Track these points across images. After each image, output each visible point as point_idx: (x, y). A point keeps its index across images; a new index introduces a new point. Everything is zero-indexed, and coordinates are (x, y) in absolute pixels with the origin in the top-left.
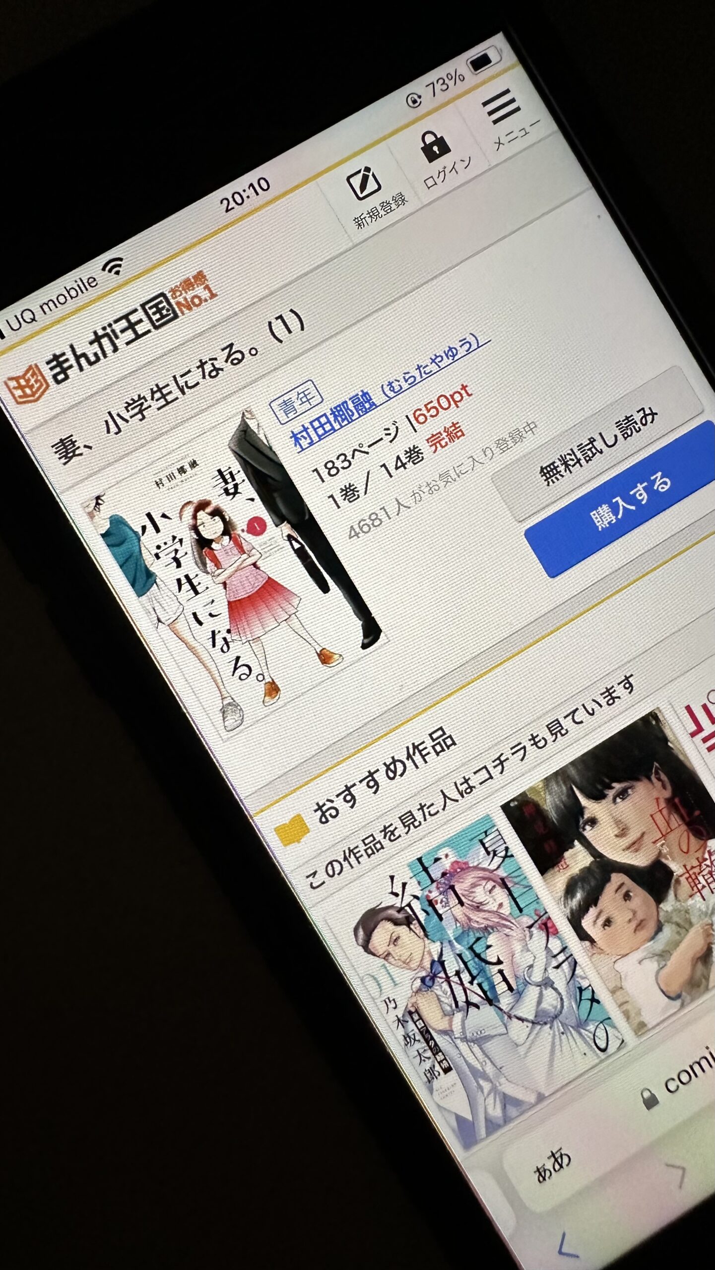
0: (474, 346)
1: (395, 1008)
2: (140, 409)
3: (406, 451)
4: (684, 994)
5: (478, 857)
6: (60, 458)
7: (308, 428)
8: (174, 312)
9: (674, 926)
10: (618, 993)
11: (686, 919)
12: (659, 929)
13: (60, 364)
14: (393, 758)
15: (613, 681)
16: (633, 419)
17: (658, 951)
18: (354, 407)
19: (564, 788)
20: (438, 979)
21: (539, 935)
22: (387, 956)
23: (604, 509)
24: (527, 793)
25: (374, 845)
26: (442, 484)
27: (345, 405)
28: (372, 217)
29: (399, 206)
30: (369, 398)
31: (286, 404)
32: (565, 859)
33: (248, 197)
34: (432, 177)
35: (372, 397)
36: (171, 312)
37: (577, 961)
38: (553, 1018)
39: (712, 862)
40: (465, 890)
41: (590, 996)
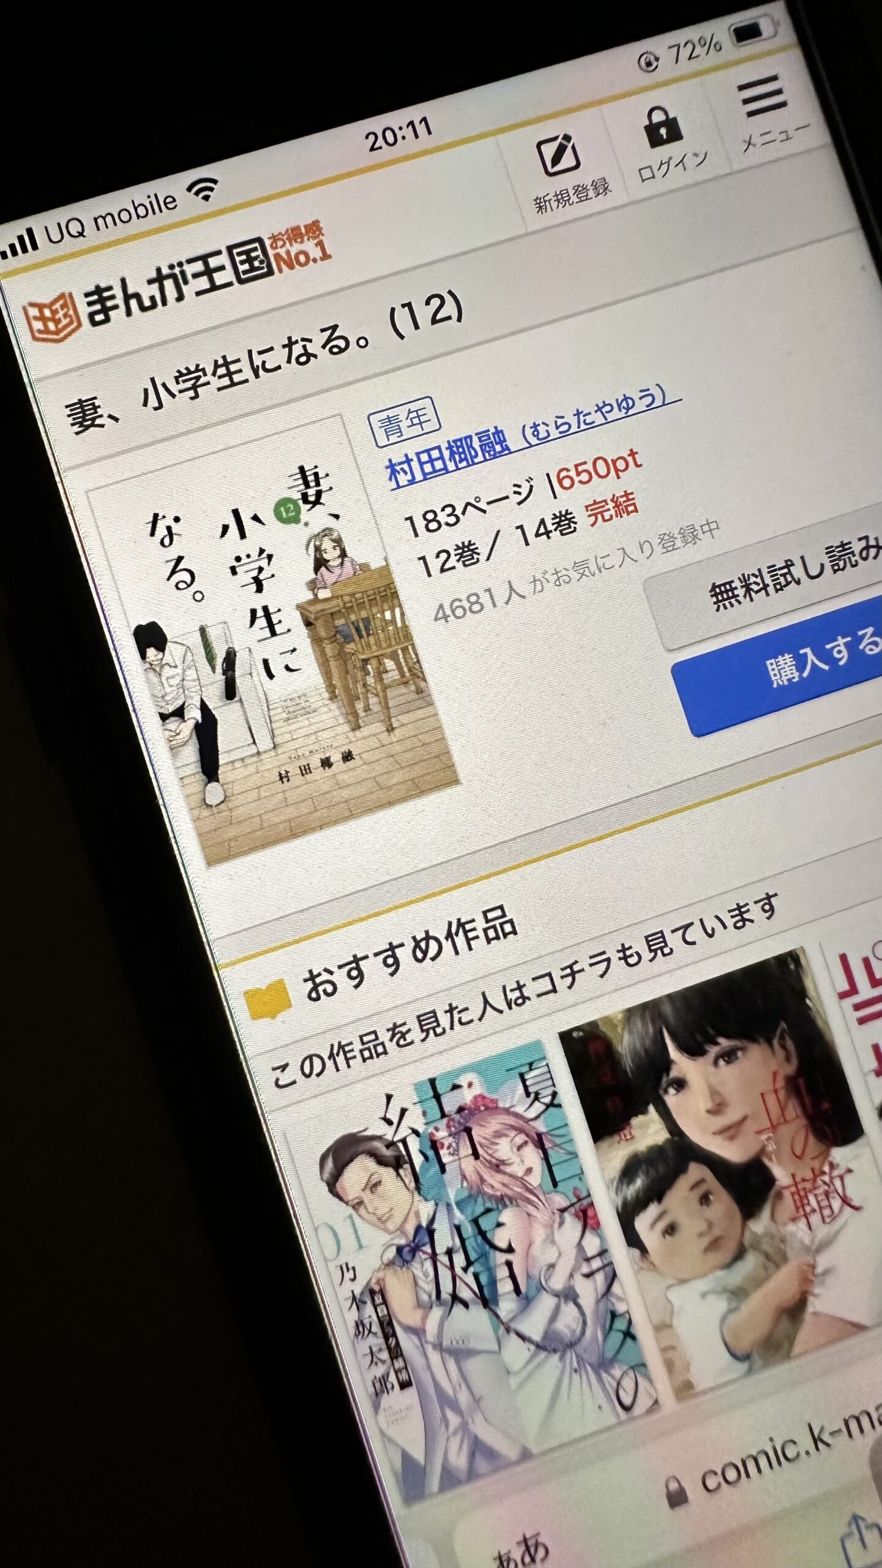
0: (658, 402)
1: (353, 1280)
2: (193, 385)
4: (754, 1356)
5: (513, 1097)
6: (73, 425)
7: (412, 460)
8: (269, 266)
9: (762, 1258)
10: (665, 1332)
12: (740, 1254)
13: (102, 301)
14: (427, 932)
15: (749, 896)
16: (850, 548)
17: (731, 1287)
18: (481, 446)
19: (651, 1029)
20: (421, 1254)
21: (572, 1226)
22: (358, 1205)
23: (787, 660)
24: (600, 1023)
25: (375, 1047)
26: (575, 575)
27: (468, 440)
28: (559, 202)
29: (598, 195)
30: (502, 439)
31: (390, 421)
32: (630, 1128)
33: (404, 138)
34: (650, 167)
35: (507, 439)
36: (264, 265)
37: (617, 1272)
38: (567, 1345)
39: (832, 1179)
40: (485, 1138)
41: (624, 1327)
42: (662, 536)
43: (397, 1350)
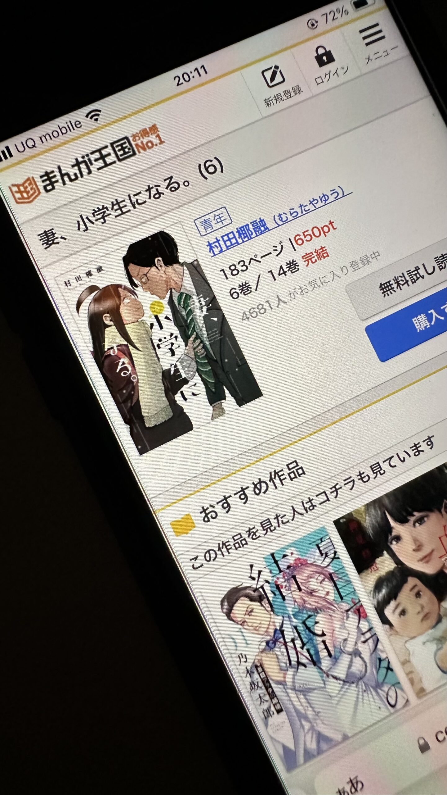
0: (340, 195)
1: (246, 661)
2: (102, 216)
3: (287, 263)
5: (314, 557)
6: (43, 244)
7: (219, 240)
8: (133, 151)
10: (407, 665)
12: (439, 620)
13: (49, 179)
14: (260, 479)
15: (420, 439)
18: (254, 229)
19: (379, 512)
20: (278, 643)
21: (353, 617)
22: (243, 623)
23: (422, 317)
24: (353, 513)
25: (241, 541)
26: (310, 289)
27: (247, 227)
28: (277, 100)
29: (296, 94)
30: (264, 224)
31: (206, 222)
32: (376, 564)
33: (193, 77)
34: (320, 77)
35: (266, 223)
36: (131, 150)
37: (379, 638)
38: (359, 679)
40: (303, 580)
41: (386, 665)
42: (352, 263)
43: (273, 695)
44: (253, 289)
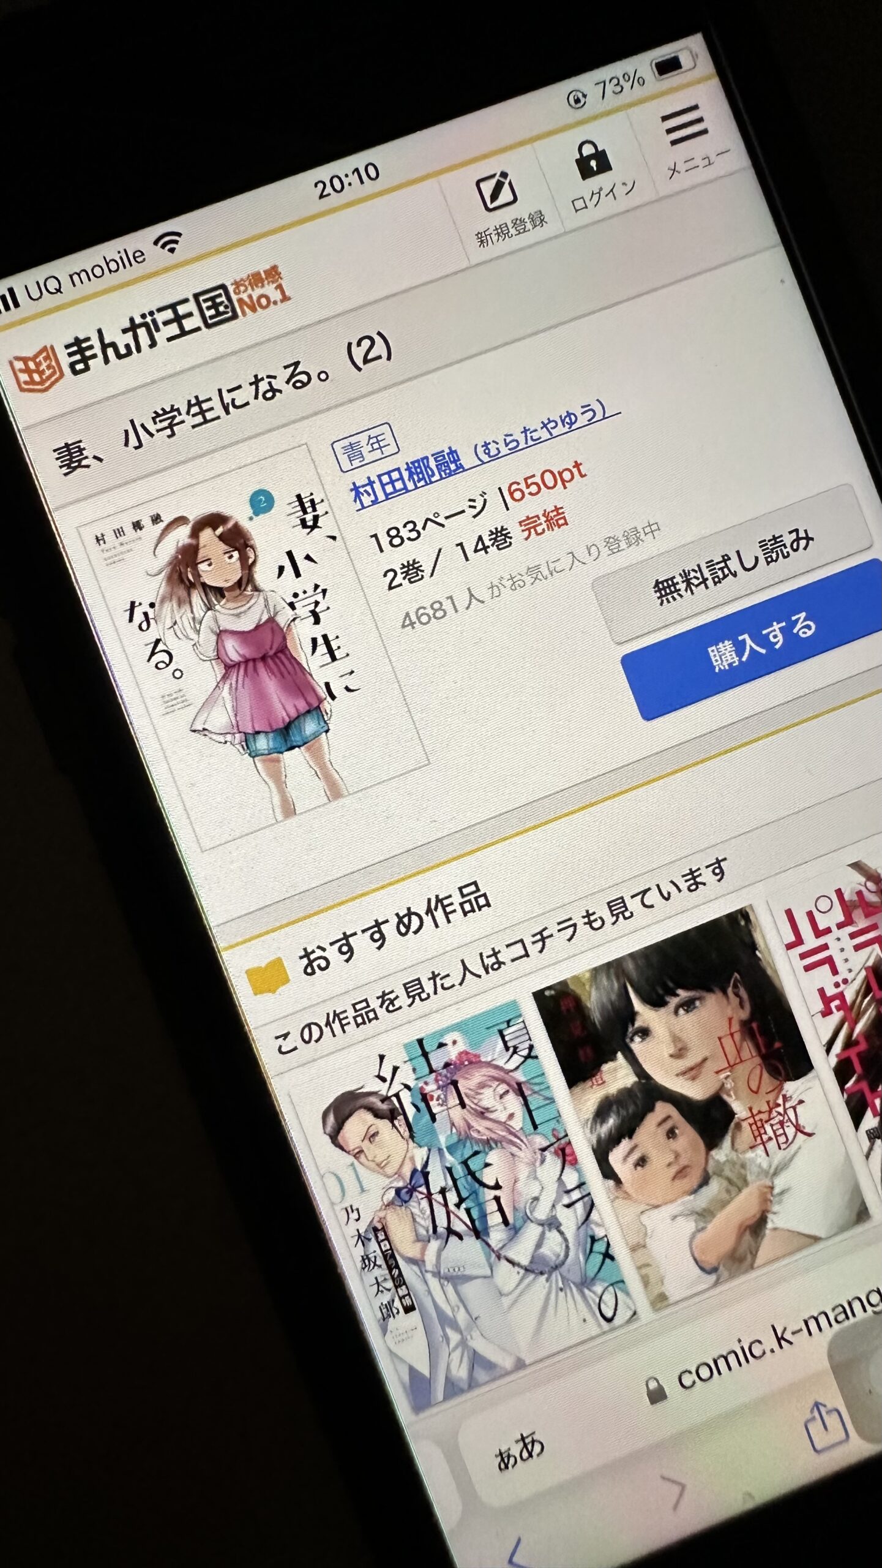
0: (599, 416)
1: (357, 1220)
2: (171, 423)
3: (491, 531)
4: (721, 1268)
5: (493, 1052)
6: (61, 467)
7: (374, 482)
8: (234, 310)
9: (725, 1183)
10: (640, 1252)
11: (741, 1174)
12: (705, 1181)
13: (81, 351)
14: (409, 909)
15: (700, 862)
16: (782, 541)
17: (698, 1209)
18: (437, 466)
19: (616, 985)
20: (417, 1194)
22: (358, 1154)
23: (727, 647)
24: (569, 982)
25: (367, 1013)
26: (528, 580)
27: (425, 461)
28: (499, 235)
29: (535, 226)
30: (456, 458)
31: (352, 448)
32: (601, 1074)
33: (350, 184)
34: (583, 198)
35: (460, 458)
36: (229, 310)
37: (595, 1203)
38: (552, 1267)
39: (785, 1110)
40: (470, 1089)
41: (603, 1250)
42: (608, 539)
43: (400, 1280)
44: (428, 570)
